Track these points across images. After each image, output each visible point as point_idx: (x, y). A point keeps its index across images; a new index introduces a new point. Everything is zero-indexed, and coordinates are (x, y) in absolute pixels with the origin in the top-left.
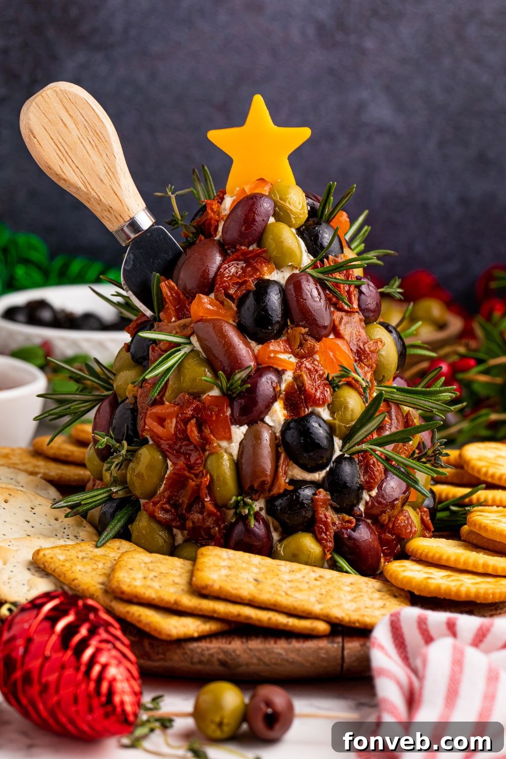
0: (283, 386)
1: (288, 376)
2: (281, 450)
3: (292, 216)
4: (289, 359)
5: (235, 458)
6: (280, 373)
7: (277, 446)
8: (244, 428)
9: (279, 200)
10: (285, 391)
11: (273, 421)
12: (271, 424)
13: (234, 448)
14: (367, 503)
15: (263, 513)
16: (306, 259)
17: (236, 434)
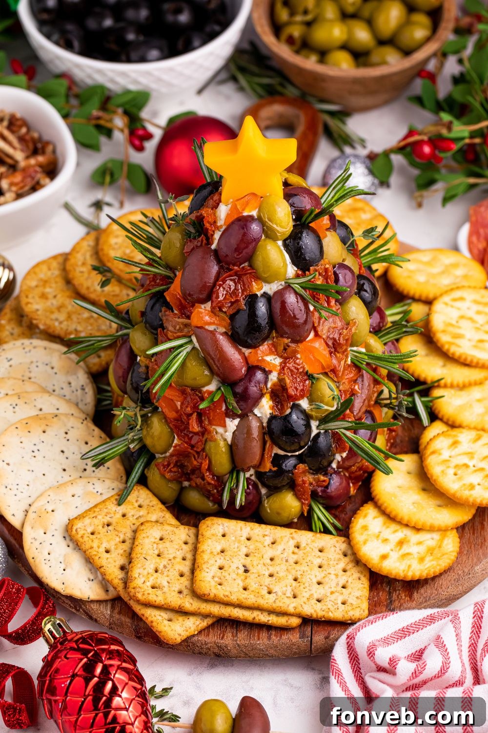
0: (269, 385)
1: (274, 377)
2: (267, 438)
3: (279, 234)
4: (274, 361)
5: (230, 443)
6: (267, 373)
7: (264, 434)
8: (237, 421)
9: (267, 220)
10: (271, 388)
11: (261, 413)
12: (259, 415)
13: (229, 436)
14: (339, 462)
15: (253, 478)
16: (291, 270)
17: (230, 426)
